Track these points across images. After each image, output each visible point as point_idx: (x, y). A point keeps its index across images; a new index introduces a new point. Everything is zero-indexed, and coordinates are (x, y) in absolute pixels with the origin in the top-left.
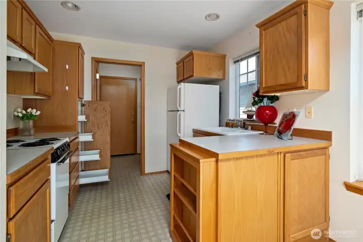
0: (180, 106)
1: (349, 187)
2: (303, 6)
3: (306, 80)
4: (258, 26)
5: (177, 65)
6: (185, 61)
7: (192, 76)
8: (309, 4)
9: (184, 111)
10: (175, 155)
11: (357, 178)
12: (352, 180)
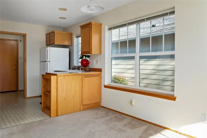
0: (47, 59)
1: (105, 86)
2: (91, 25)
3: (91, 51)
4: (80, 26)
5: (46, 35)
6: (51, 35)
7: (54, 43)
8: (92, 25)
9: (49, 61)
10: (44, 78)
11: (108, 84)
12: (106, 84)
